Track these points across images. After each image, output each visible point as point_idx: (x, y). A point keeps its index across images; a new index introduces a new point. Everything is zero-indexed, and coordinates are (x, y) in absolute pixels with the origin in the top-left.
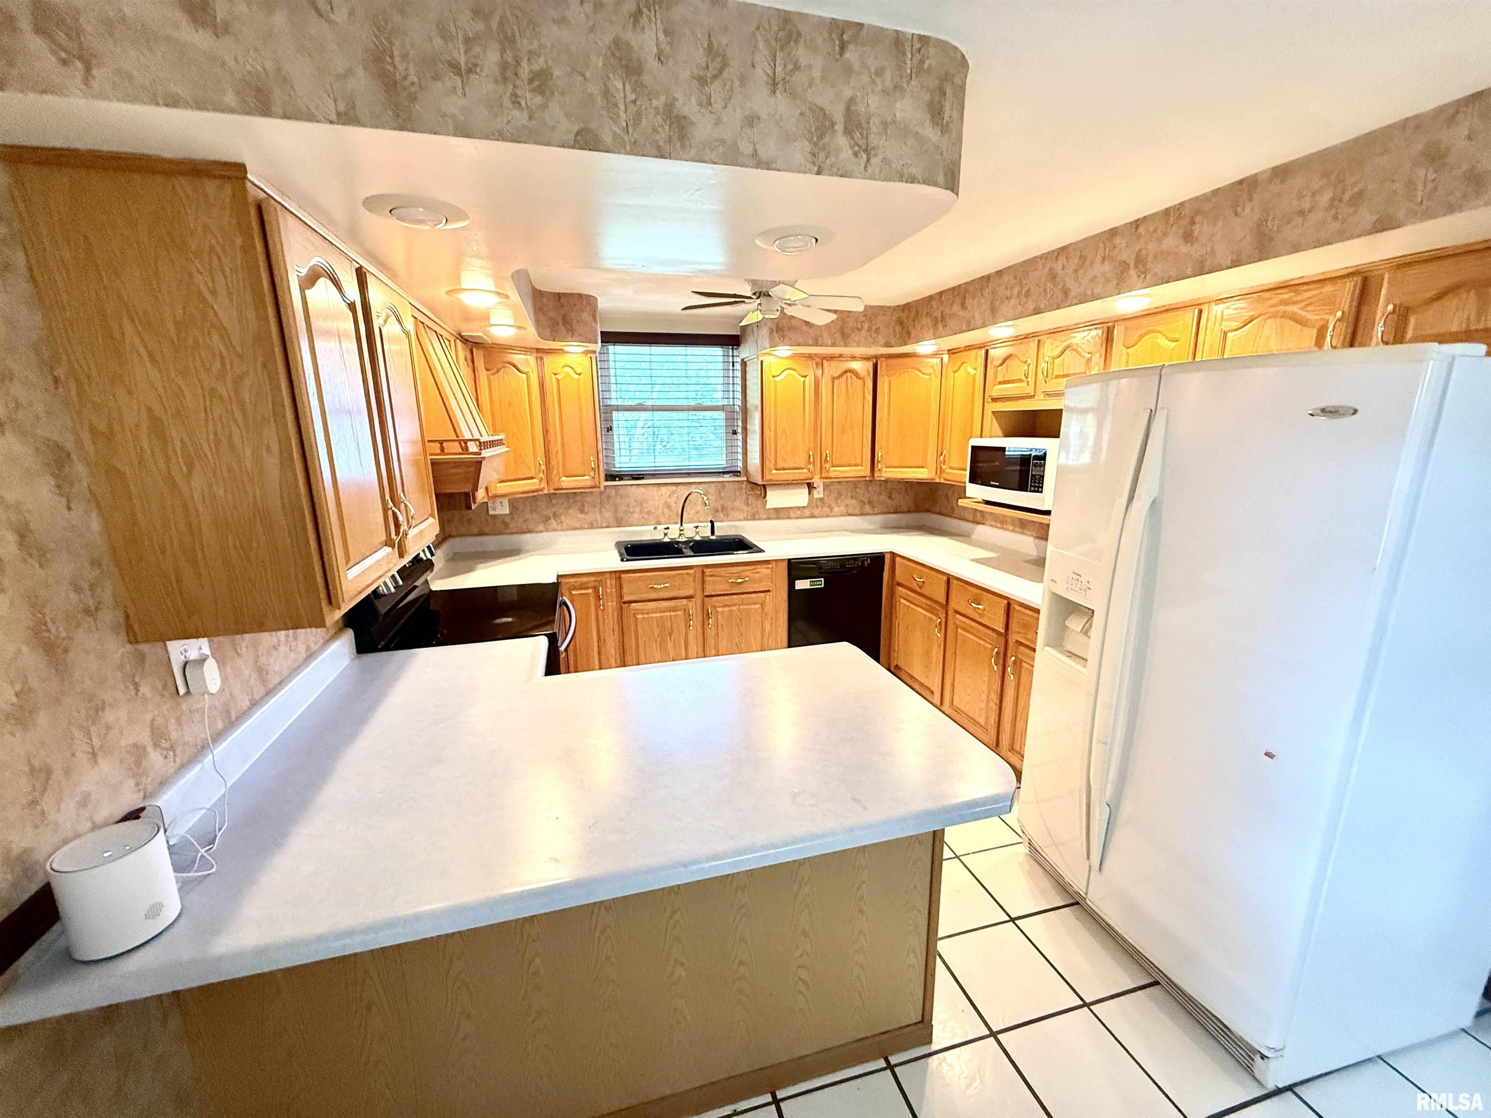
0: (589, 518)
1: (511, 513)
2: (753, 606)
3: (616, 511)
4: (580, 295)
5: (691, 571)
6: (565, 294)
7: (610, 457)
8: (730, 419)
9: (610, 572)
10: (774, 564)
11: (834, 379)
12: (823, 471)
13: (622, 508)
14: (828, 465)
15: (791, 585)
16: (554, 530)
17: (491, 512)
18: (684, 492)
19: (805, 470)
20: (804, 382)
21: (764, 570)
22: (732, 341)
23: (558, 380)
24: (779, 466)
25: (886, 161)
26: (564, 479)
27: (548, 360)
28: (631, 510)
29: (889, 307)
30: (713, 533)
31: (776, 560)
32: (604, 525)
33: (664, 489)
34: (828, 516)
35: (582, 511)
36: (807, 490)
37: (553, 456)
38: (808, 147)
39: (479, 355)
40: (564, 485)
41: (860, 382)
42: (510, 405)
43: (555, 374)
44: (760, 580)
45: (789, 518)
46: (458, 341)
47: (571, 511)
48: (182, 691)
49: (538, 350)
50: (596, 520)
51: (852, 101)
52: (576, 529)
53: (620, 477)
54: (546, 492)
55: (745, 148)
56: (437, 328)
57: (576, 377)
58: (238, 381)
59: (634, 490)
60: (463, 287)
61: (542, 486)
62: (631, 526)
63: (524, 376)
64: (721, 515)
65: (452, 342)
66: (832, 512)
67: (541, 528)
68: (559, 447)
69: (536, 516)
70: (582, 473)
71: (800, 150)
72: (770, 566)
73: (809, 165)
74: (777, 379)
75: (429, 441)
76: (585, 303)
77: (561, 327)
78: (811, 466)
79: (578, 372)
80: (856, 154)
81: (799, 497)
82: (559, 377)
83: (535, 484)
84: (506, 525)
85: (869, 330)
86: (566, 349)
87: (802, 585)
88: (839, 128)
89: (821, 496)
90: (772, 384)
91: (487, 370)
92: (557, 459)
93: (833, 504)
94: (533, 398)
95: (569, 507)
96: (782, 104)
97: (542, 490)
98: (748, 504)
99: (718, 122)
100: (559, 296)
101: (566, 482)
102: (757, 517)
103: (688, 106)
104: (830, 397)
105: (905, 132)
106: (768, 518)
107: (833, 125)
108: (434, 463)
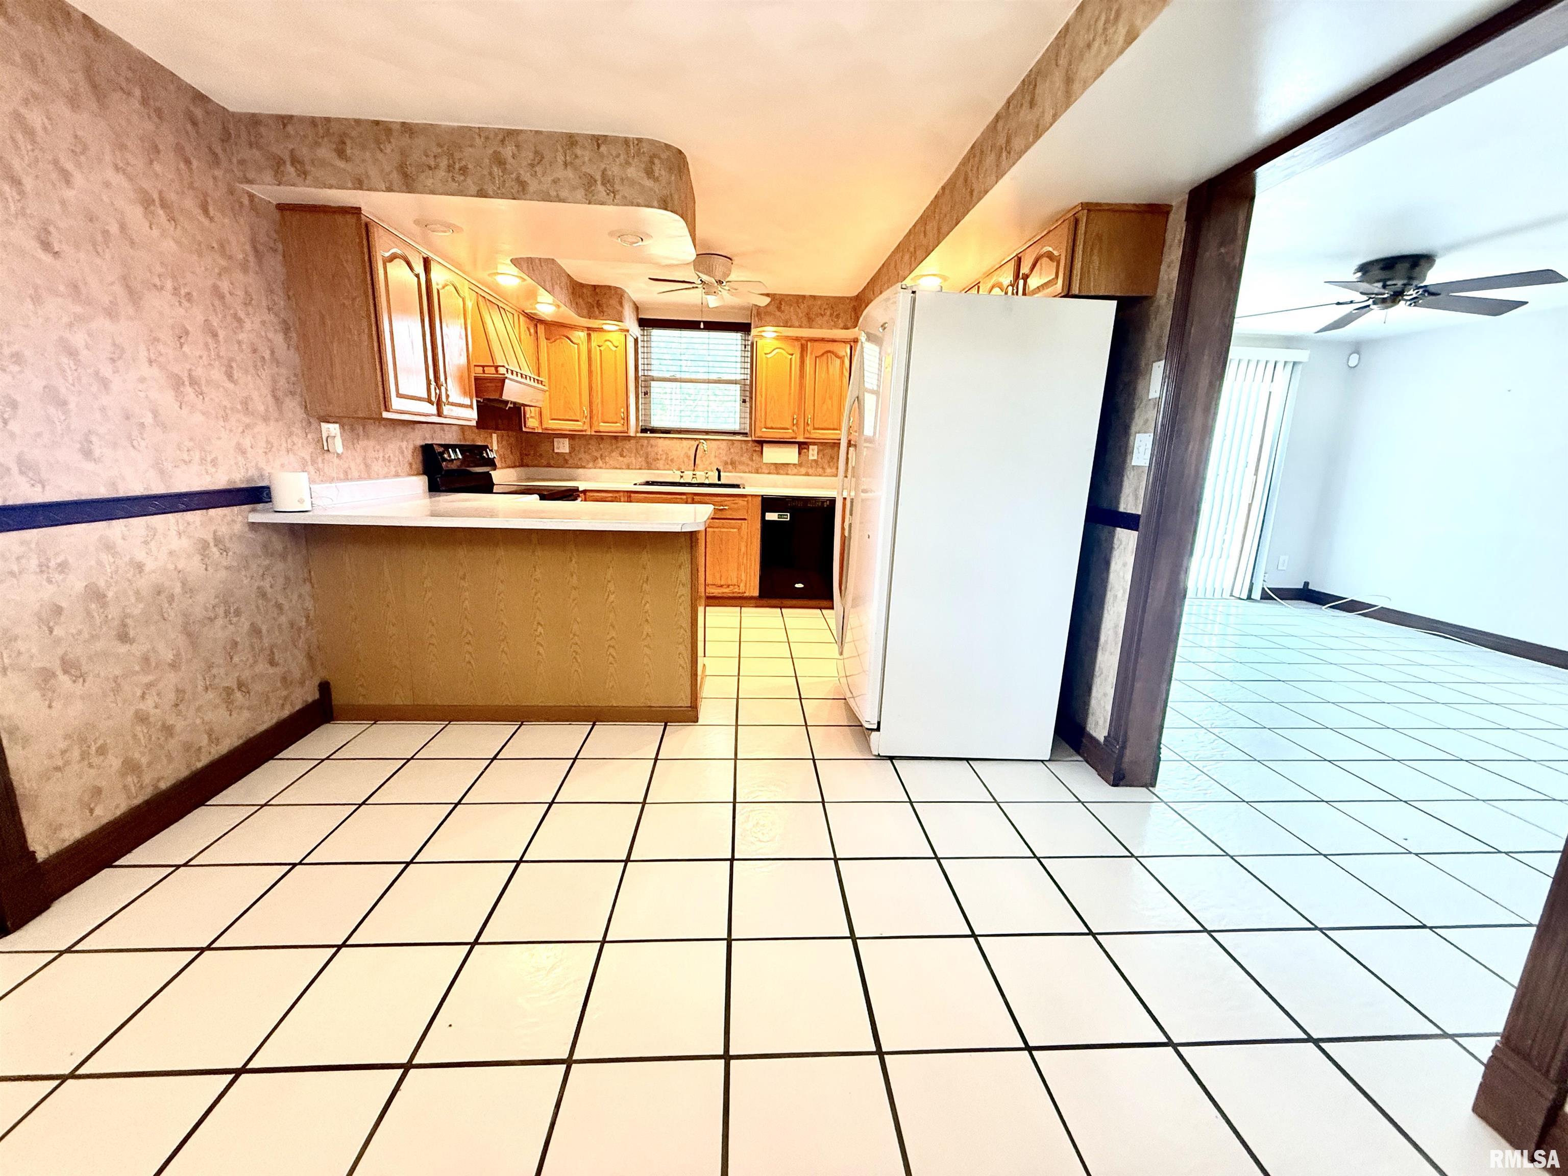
0: (626, 460)
1: (570, 453)
2: (732, 530)
3: (647, 458)
4: (609, 287)
5: (684, 497)
6: (598, 286)
7: (648, 415)
8: (743, 391)
9: (624, 491)
10: (750, 498)
11: (816, 357)
12: (806, 432)
13: (652, 455)
14: (809, 428)
15: (763, 516)
16: (601, 468)
17: (556, 451)
18: (697, 442)
19: (790, 431)
20: (791, 359)
21: (741, 502)
22: (744, 328)
23: (600, 350)
24: (769, 425)
25: (624, 197)
26: (602, 424)
27: (594, 335)
28: (659, 457)
29: (848, 298)
30: (719, 479)
31: (752, 495)
32: (638, 467)
33: (685, 442)
34: (820, 475)
35: (622, 455)
36: (797, 450)
37: (594, 408)
38: (583, 192)
39: (541, 329)
40: (601, 429)
41: (838, 361)
42: (562, 365)
43: (599, 346)
44: (738, 509)
45: (787, 474)
46: (521, 316)
47: (614, 454)
48: (326, 448)
49: (589, 329)
50: (631, 463)
51: (605, 169)
52: (616, 468)
53: (653, 431)
54: (589, 433)
55: (553, 193)
56: (500, 304)
57: (614, 349)
58: (354, 299)
59: (662, 444)
60: (499, 271)
61: (585, 428)
62: (658, 469)
63: (576, 346)
64: (730, 467)
65: (516, 315)
66: (824, 472)
67: (591, 465)
68: (599, 400)
69: (587, 457)
70: (615, 420)
71: (580, 193)
72: (746, 499)
73: (584, 200)
74: (769, 356)
75: (475, 366)
76: (613, 292)
77: (596, 309)
78: (795, 428)
79: (616, 345)
80: (608, 194)
81: (790, 455)
82: (602, 348)
83: (579, 426)
84: (566, 461)
85: (831, 315)
86: (605, 327)
87: (772, 516)
88: (599, 182)
89: (815, 458)
90: (764, 361)
91: (547, 339)
92: (598, 408)
93: (826, 466)
94: (582, 363)
95: (612, 451)
96: (570, 173)
97: (585, 431)
98: (752, 460)
99: (540, 183)
100: (595, 287)
101: (604, 427)
102: (760, 471)
103: (526, 176)
104: (812, 372)
105: (632, 183)
106: (769, 473)
107: (595, 181)
108: (476, 379)
